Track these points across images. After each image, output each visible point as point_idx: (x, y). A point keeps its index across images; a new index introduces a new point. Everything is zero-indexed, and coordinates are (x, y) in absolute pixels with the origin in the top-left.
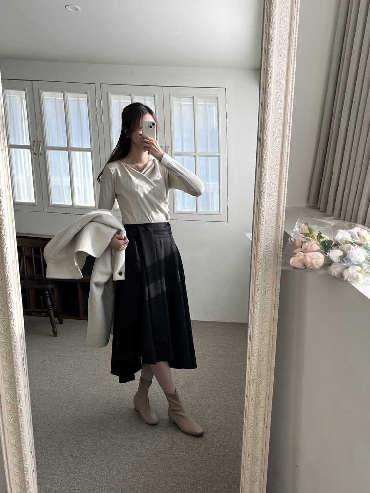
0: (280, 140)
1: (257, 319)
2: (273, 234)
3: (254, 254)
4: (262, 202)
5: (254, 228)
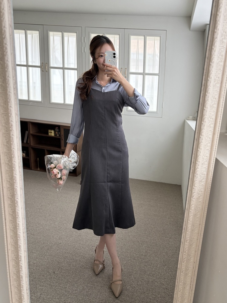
0: (219, 85)
1: (191, 217)
2: (208, 155)
3: (192, 170)
4: (202, 132)
5: (194, 151)
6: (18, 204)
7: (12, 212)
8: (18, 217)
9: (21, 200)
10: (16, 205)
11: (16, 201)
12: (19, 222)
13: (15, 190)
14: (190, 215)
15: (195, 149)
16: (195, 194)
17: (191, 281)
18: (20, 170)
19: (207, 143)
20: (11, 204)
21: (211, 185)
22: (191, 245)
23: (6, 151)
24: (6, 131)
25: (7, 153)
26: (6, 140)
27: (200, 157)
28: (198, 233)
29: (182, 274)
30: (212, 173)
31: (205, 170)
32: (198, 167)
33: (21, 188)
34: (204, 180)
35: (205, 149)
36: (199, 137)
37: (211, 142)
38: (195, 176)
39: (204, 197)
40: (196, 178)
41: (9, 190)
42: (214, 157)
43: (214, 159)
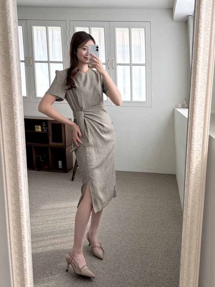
1: (191, 192)
2: (202, 132)
3: (189, 147)
4: (195, 111)
5: (189, 128)
6: (21, 192)
7: (15, 201)
8: (22, 206)
9: (25, 187)
10: (20, 193)
11: (20, 190)
12: (23, 211)
13: (19, 177)
14: (190, 191)
15: (190, 127)
16: (192, 169)
17: (195, 259)
18: (24, 157)
19: (200, 121)
20: (14, 193)
21: (206, 161)
22: (192, 222)
23: (10, 140)
24: (10, 120)
25: (11, 141)
26: (9, 128)
27: (195, 134)
28: (199, 209)
29: (186, 251)
30: (207, 149)
31: (200, 146)
32: (194, 143)
33: (24, 176)
34: (200, 156)
35: (199, 127)
36: (192, 116)
37: (203, 120)
38: (192, 152)
39: (201, 173)
40: (193, 154)
41: (12, 179)
42: (207, 134)
43: (207, 136)
